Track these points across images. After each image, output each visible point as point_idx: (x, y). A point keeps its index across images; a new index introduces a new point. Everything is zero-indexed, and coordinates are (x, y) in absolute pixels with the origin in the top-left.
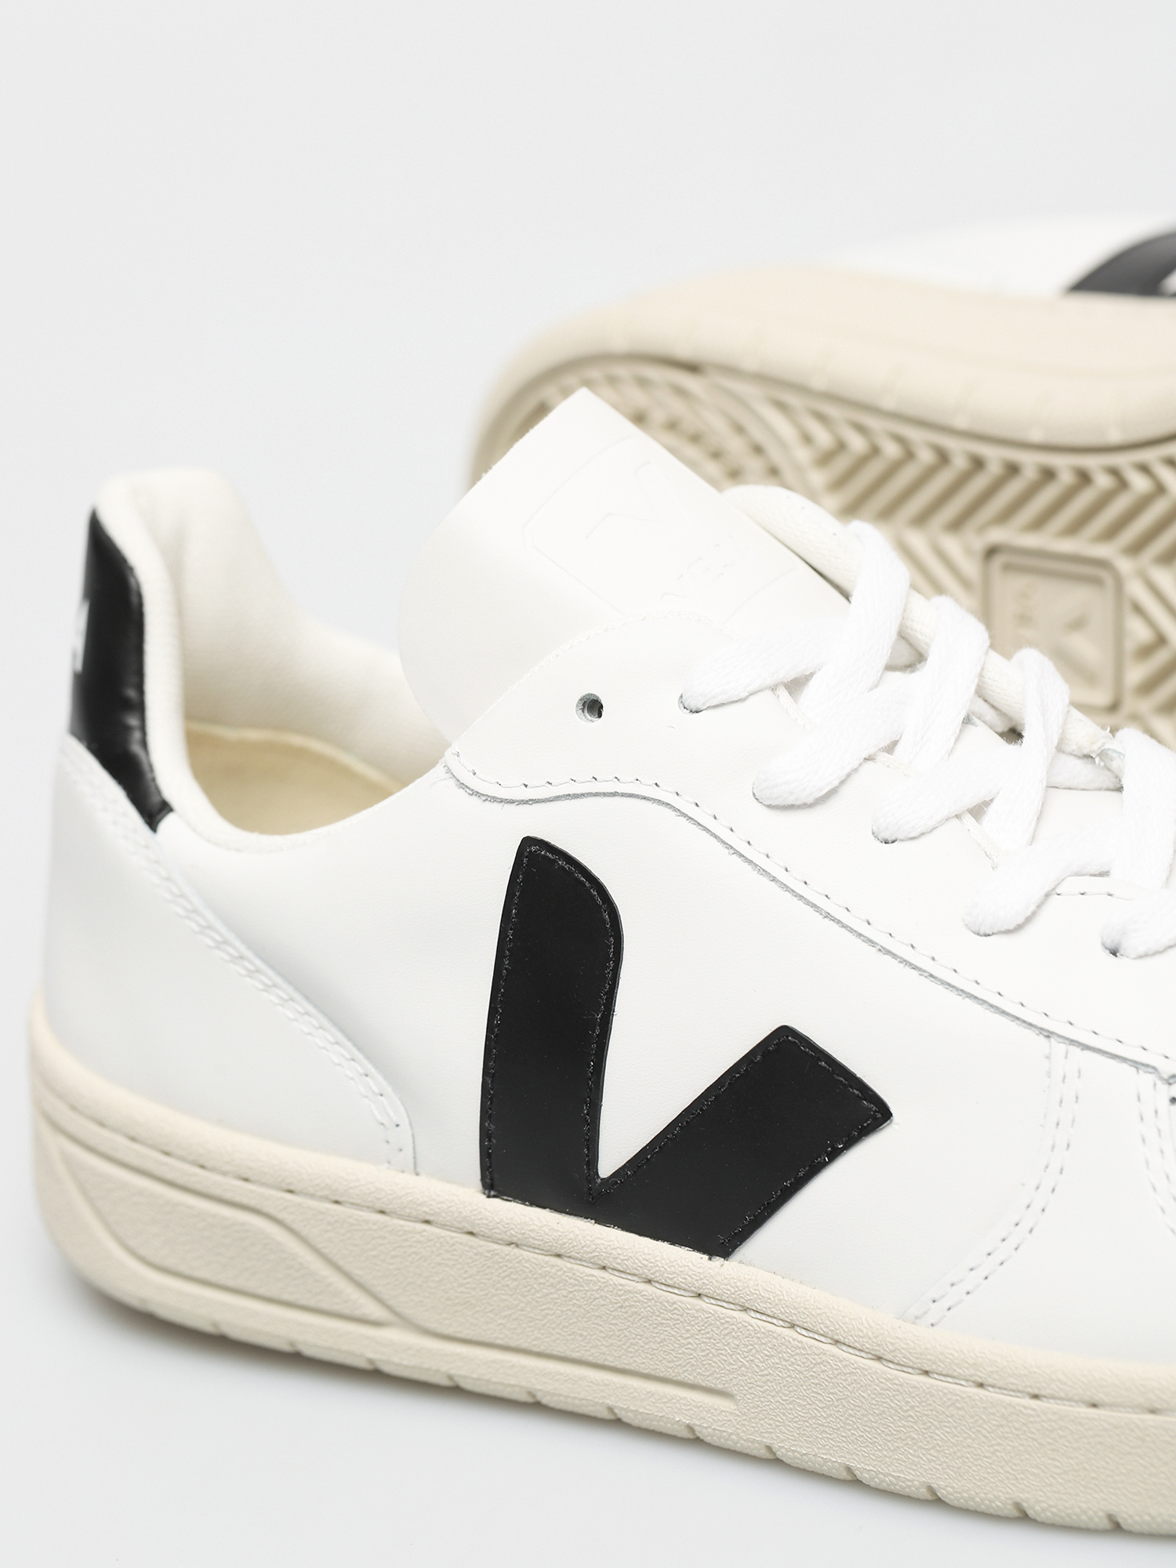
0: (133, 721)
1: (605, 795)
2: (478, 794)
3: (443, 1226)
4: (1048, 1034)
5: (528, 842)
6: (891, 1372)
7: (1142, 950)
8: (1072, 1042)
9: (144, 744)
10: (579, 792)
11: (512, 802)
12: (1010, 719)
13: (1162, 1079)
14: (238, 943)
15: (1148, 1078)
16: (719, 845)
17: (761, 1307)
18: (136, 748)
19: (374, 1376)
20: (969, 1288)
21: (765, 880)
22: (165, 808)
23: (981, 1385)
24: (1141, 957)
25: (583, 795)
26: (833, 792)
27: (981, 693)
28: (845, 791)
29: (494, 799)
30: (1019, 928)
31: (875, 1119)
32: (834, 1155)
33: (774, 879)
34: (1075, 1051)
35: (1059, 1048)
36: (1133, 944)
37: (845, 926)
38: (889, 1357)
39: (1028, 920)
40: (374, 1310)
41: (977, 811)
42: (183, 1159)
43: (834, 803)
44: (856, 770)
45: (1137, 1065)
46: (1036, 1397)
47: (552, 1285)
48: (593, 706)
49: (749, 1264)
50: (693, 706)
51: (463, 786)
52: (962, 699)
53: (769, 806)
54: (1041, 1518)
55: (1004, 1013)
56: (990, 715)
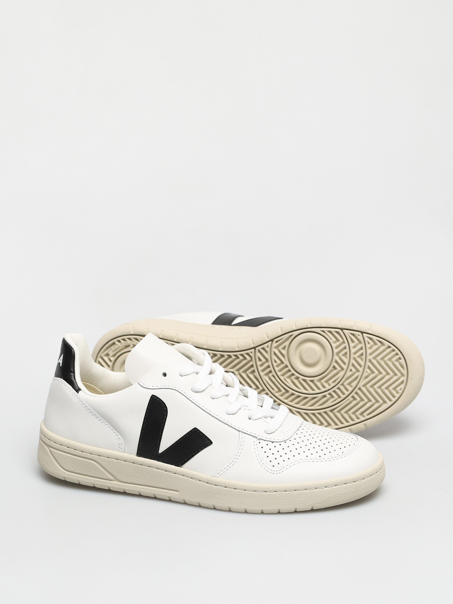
0: (72, 375)
1: (166, 388)
2: (144, 387)
3: (128, 462)
4: (239, 431)
5: (153, 395)
6: (210, 485)
7: (255, 419)
8: (243, 432)
9: (75, 379)
10: (162, 388)
11: (150, 389)
12: (227, 384)
13: (258, 439)
14: (95, 412)
15: (255, 439)
16: (185, 398)
17: (187, 475)
18: (73, 379)
19: (109, 491)
20: (224, 471)
21: (193, 404)
22: (80, 389)
23: (225, 487)
24: (254, 420)
25: (163, 388)
26: (204, 390)
27: (223, 379)
28: (206, 390)
29: (147, 388)
30: (235, 414)
31: (210, 443)
32: (202, 449)
33: (195, 404)
34: (243, 434)
35: (241, 433)
36: (253, 418)
37: (206, 412)
38: (210, 483)
39: (236, 412)
40: (112, 478)
41: (227, 396)
42: (79, 450)
43: (204, 392)
44: (208, 387)
45: (254, 437)
46: (235, 489)
47: (148, 472)
48: (165, 375)
49: (184, 468)
50: (181, 375)
51: (141, 386)
52: (220, 380)
53: (194, 392)
54: (232, 511)
55: (232, 427)
56: (224, 382)
